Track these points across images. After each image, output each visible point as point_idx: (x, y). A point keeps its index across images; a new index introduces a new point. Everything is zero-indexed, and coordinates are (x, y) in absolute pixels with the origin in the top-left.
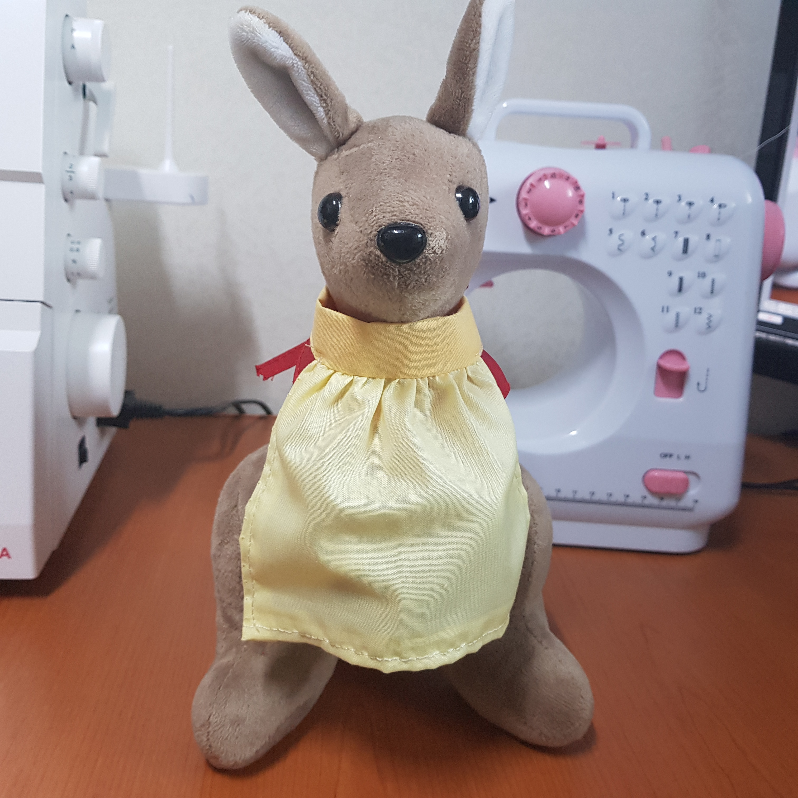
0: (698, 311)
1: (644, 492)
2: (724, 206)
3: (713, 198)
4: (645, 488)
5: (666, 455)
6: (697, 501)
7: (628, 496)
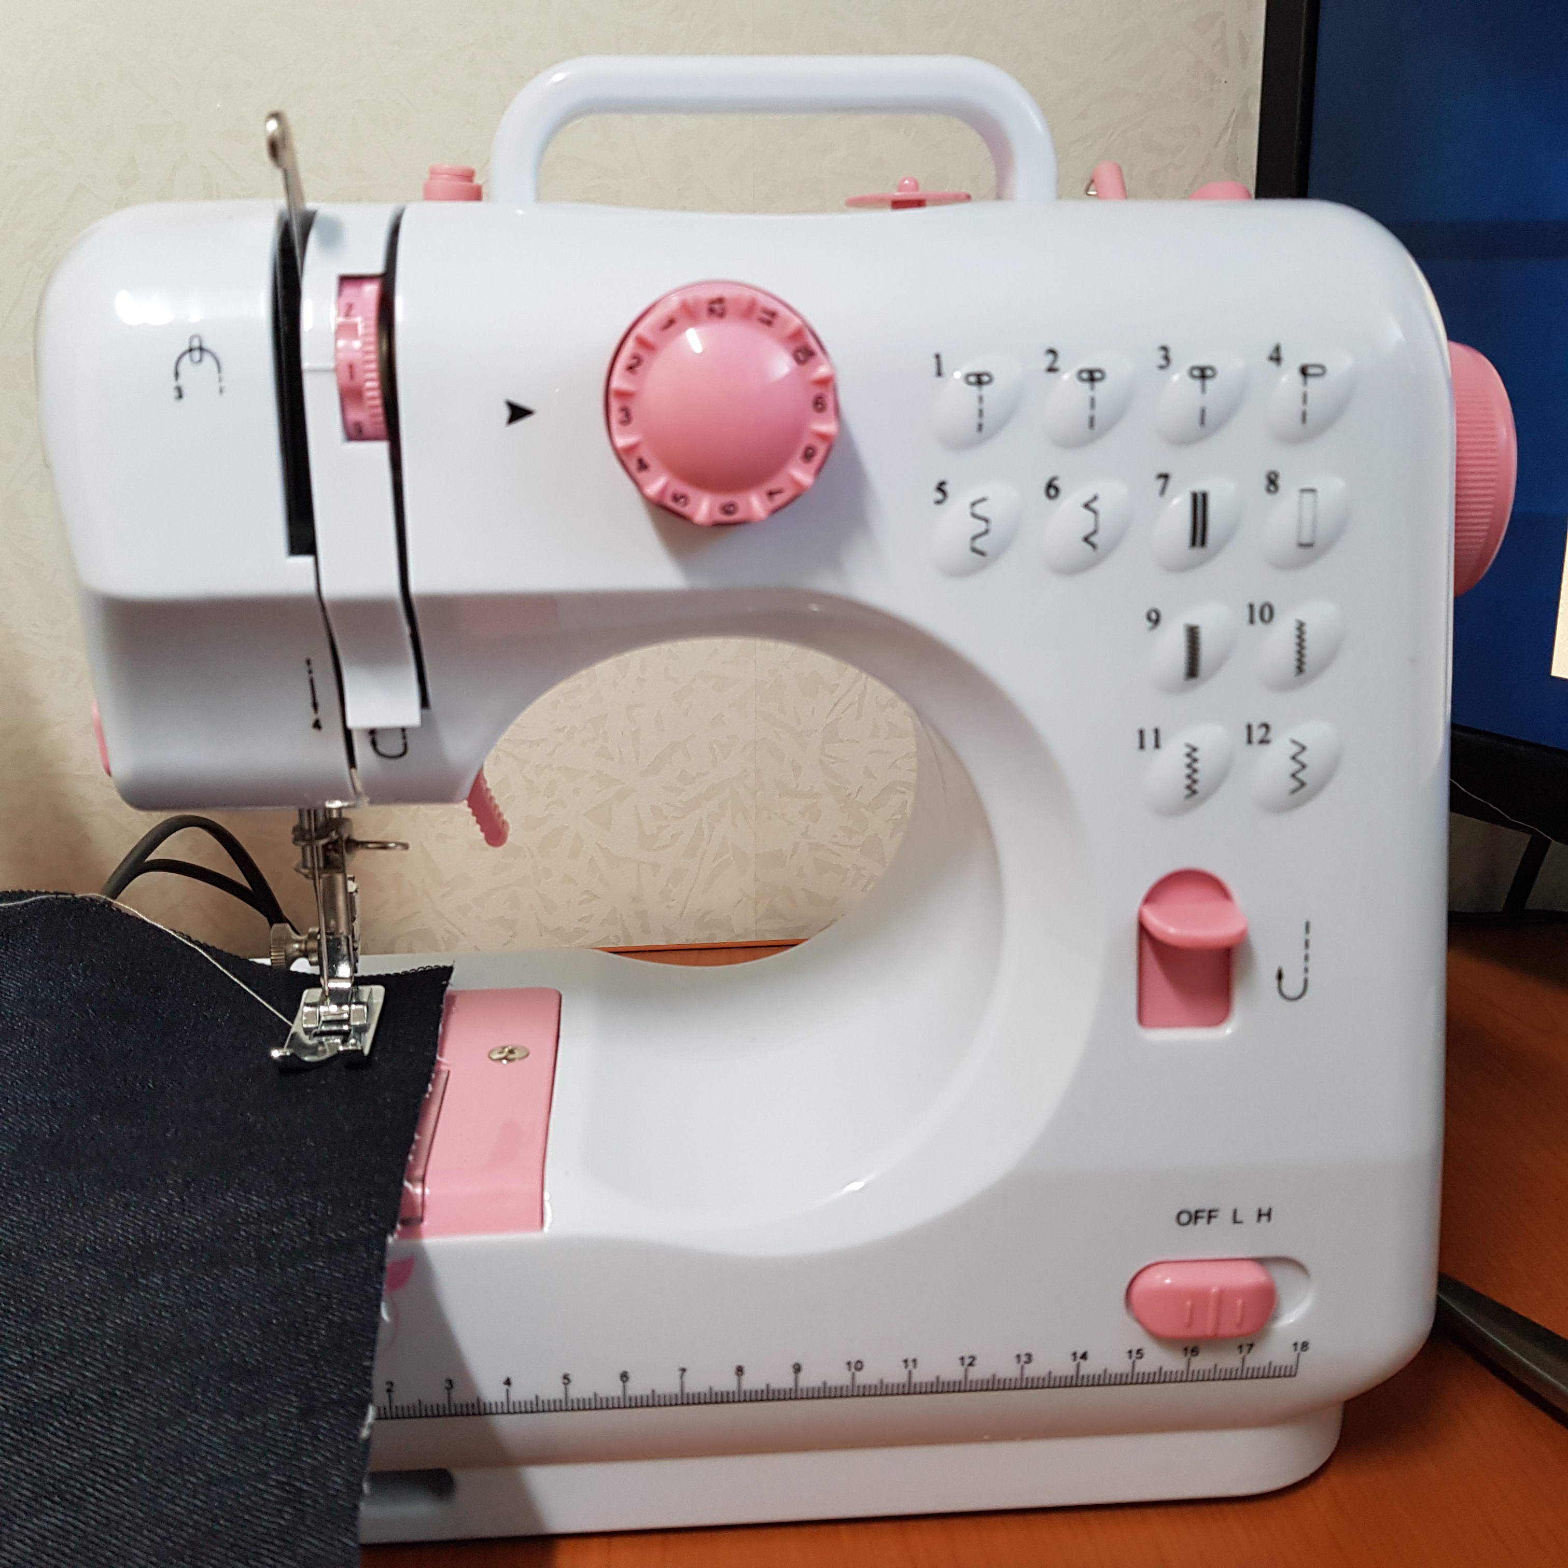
0: (1258, 734)
1: (1135, 1335)
2: (1318, 371)
3: (1277, 349)
4: (1137, 1327)
5: (1195, 1217)
6: (1305, 1346)
7: (1084, 1356)
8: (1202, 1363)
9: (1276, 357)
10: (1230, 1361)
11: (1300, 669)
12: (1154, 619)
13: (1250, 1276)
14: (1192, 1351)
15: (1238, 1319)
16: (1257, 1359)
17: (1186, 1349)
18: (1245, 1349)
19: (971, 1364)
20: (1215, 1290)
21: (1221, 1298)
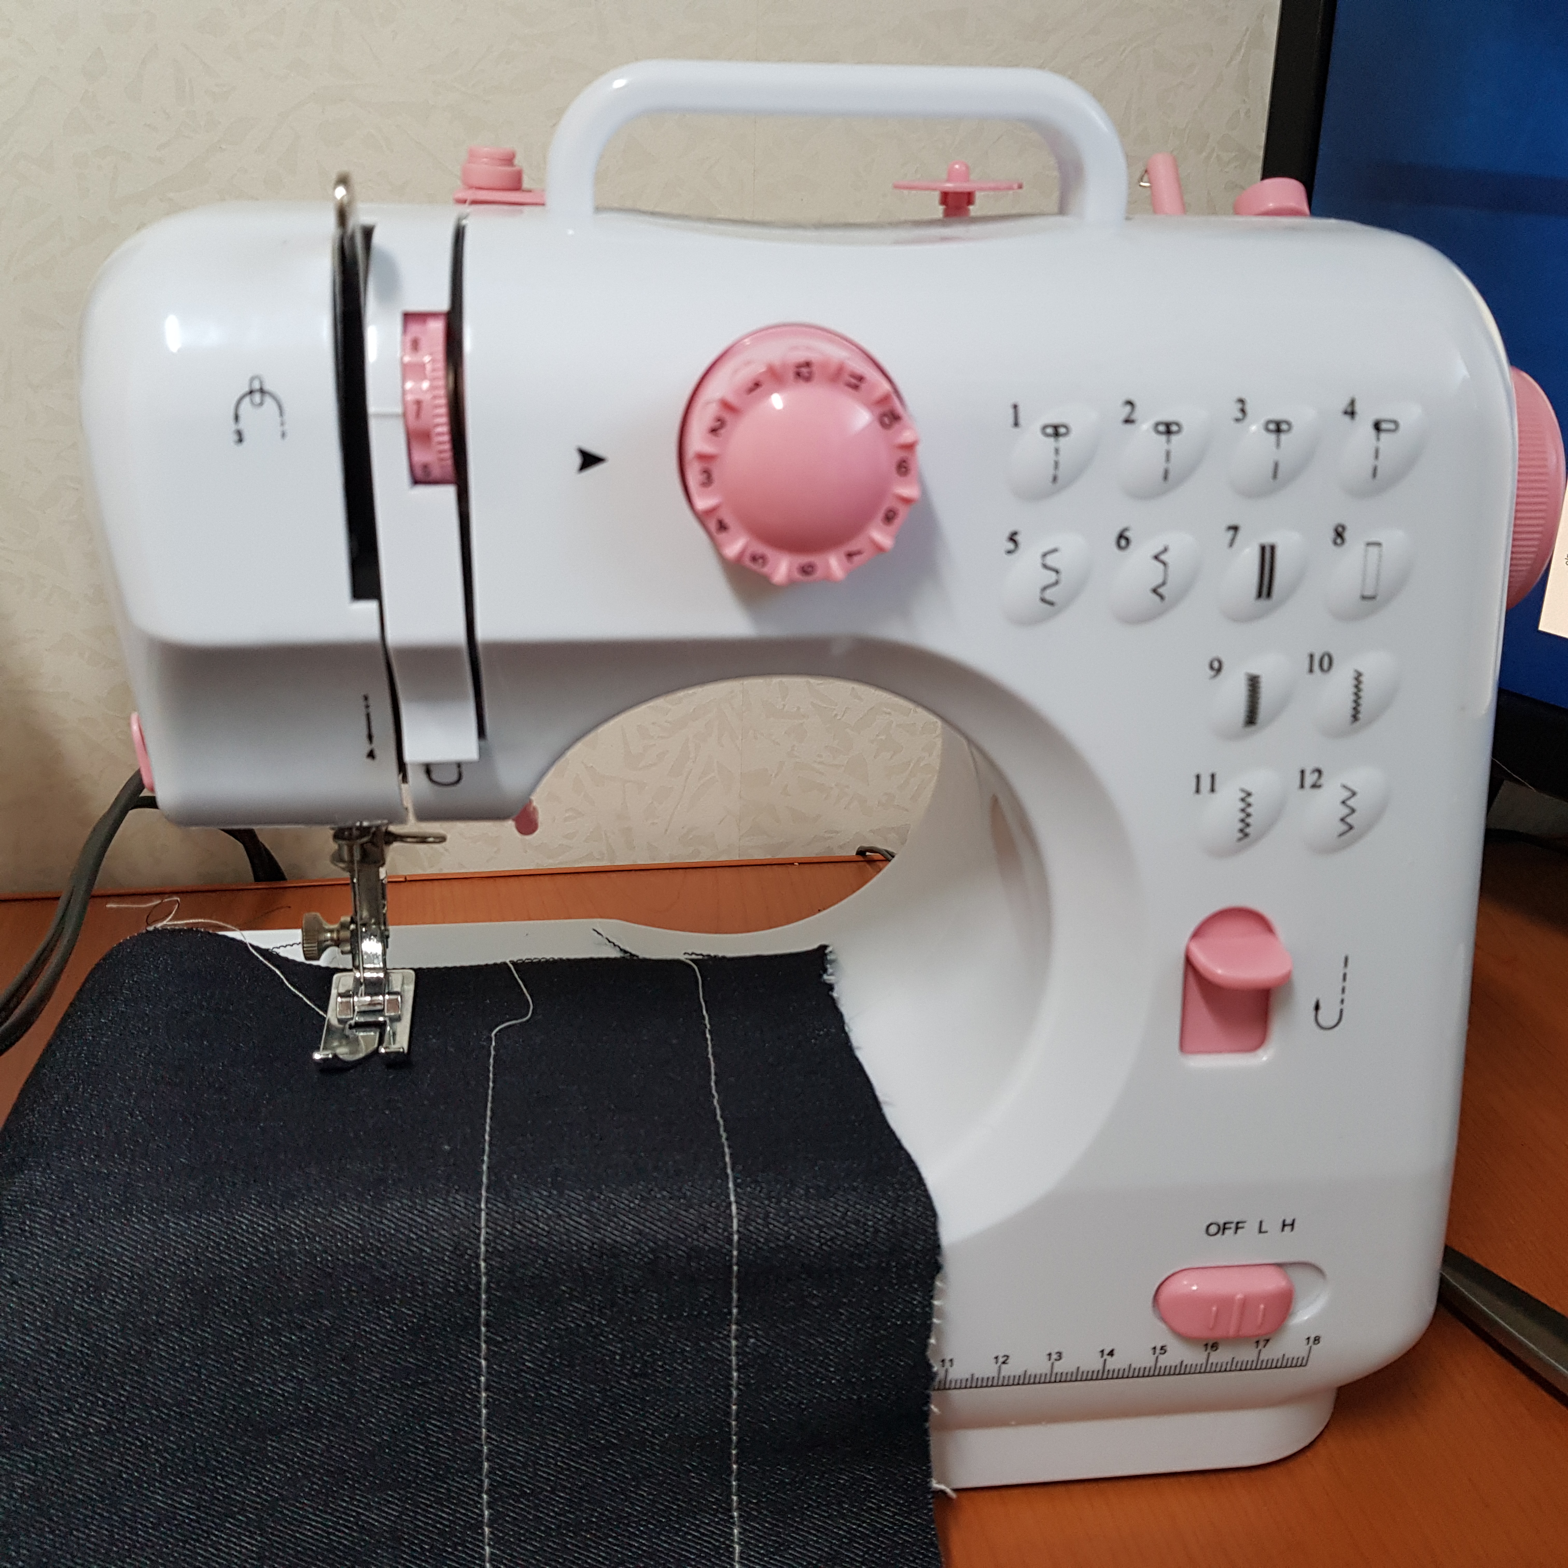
0: (1310, 779)
1: (1160, 1335)
2: (1392, 426)
3: (1352, 403)
8: (1221, 1356)
9: (1351, 413)
10: (1247, 1354)
11: (1355, 718)
12: (1217, 668)
13: (1271, 1283)
14: (1212, 1347)
15: (1259, 1320)
16: (1271, 1352)
17: (1206, 1345)
19: (1004, 1363)
20: (1239, 1296)
21: (1245, 1303)
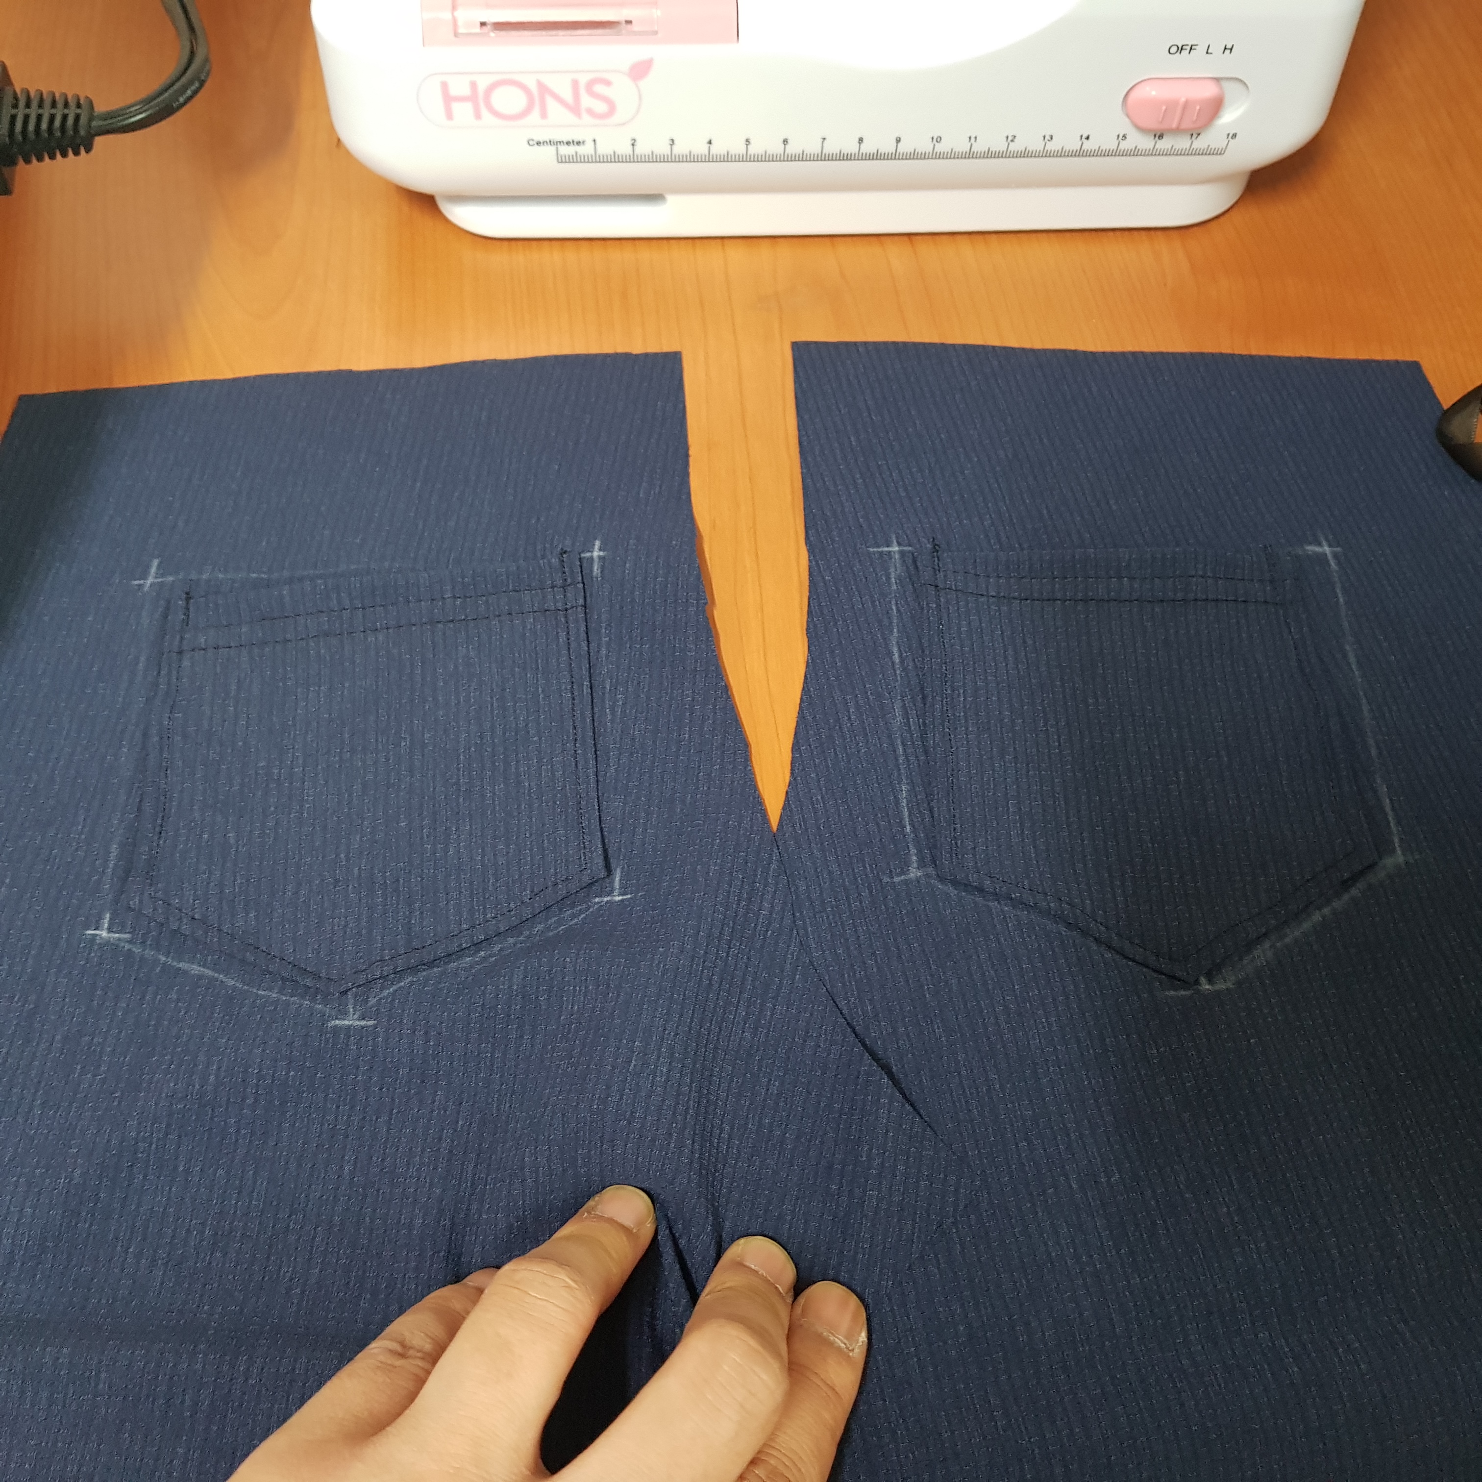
1: (1123, 125)
4: (1127, 120)
5: (1181, 49)
6: (1235, 136)
7: (1088, 138)
8: (1164, 144)
10: (1183, 143)
13: (1209, 91)
14: (1159, 136)
15: (1195, 118)
16: (1200, 143)
17: (1155, 136)
18: (1195, 136)
19: (1012, 141)
20: (1183, 100)
21: (1186, 105)
